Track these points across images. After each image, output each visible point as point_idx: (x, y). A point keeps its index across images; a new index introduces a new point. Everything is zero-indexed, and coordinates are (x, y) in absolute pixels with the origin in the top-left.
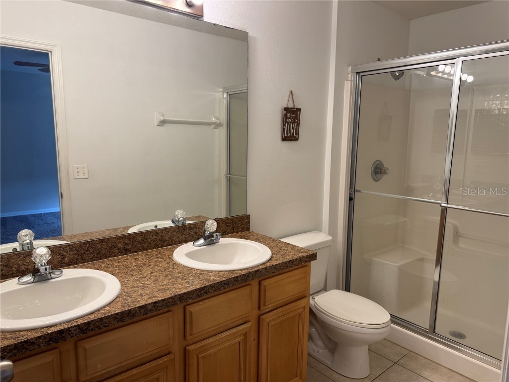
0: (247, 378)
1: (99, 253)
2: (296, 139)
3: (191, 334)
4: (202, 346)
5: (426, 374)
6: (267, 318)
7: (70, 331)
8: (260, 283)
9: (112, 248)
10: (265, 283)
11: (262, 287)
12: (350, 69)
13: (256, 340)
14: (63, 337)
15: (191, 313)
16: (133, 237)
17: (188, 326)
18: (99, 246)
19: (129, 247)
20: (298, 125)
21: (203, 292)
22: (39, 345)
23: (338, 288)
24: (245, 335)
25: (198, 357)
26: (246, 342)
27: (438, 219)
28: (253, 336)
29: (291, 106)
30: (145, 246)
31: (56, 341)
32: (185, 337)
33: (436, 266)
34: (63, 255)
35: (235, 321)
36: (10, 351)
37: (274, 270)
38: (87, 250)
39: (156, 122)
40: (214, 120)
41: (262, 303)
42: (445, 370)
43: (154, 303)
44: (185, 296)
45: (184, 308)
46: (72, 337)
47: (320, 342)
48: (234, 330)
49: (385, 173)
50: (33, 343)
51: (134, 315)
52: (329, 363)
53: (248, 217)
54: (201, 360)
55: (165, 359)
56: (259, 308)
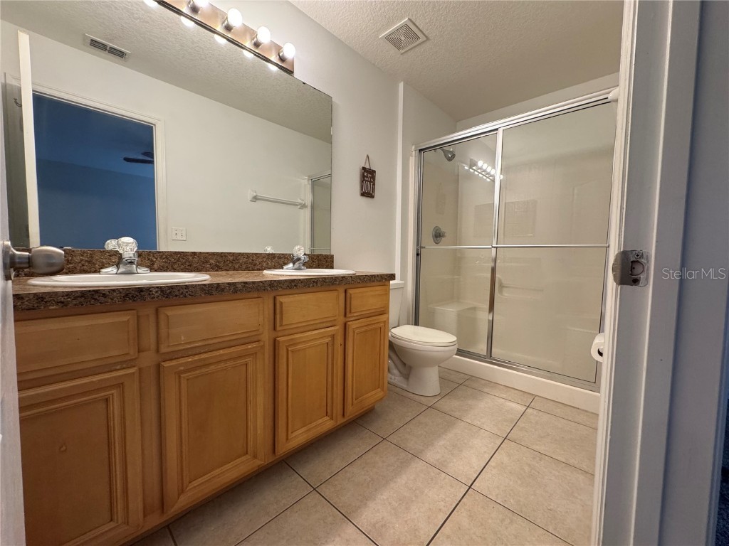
0: (335, 383)
1: (190, 265)
2: (372, 197)
3: (281, 325)
4: (292, 339)
5: (486, 390)
6: (353, 325)
7: (151, 291)
8: (346, 291)
9: (204, 263)
10: (350, 291)
11: (348, 295)
12: (414, 147)
13: (343, 345)
14: (142, 296)
15: (281, 303)
16: (225, 256)
17: (278, 317)
18: (191, 258)
19: (221, 265)
20: (374, 184)
21: (293, 284)
22: (112, 299)
23: (408, 324)
24: (333, 336)
25: (288, 350)
26: (333, 345)
27: (489, 275)
28: (339, 340)
29: (367, 167)
30: (237, 266)
31: (133, 298)
32: (275, 329)
33: (490, 312)
34: (152, 261)
35: (323, 322)
36: (75, 298)
37: (358, 281)
38: (178, 261)
39: (250, 198)
40: (300, 201)
41: (348, 310)
42: (502, 387)
43: (244, 283)
44: (276, 284)
45: (275, 298)
46: (153, 298)
47: (395, 371)
48: (323, 330)
49: (443, 236)
50: (104, 295)
51: (223, 290)
52: (405, 386)
53: (332, 257)
54: (290, 352)
55: (255, 345)
56: (345, 315)
